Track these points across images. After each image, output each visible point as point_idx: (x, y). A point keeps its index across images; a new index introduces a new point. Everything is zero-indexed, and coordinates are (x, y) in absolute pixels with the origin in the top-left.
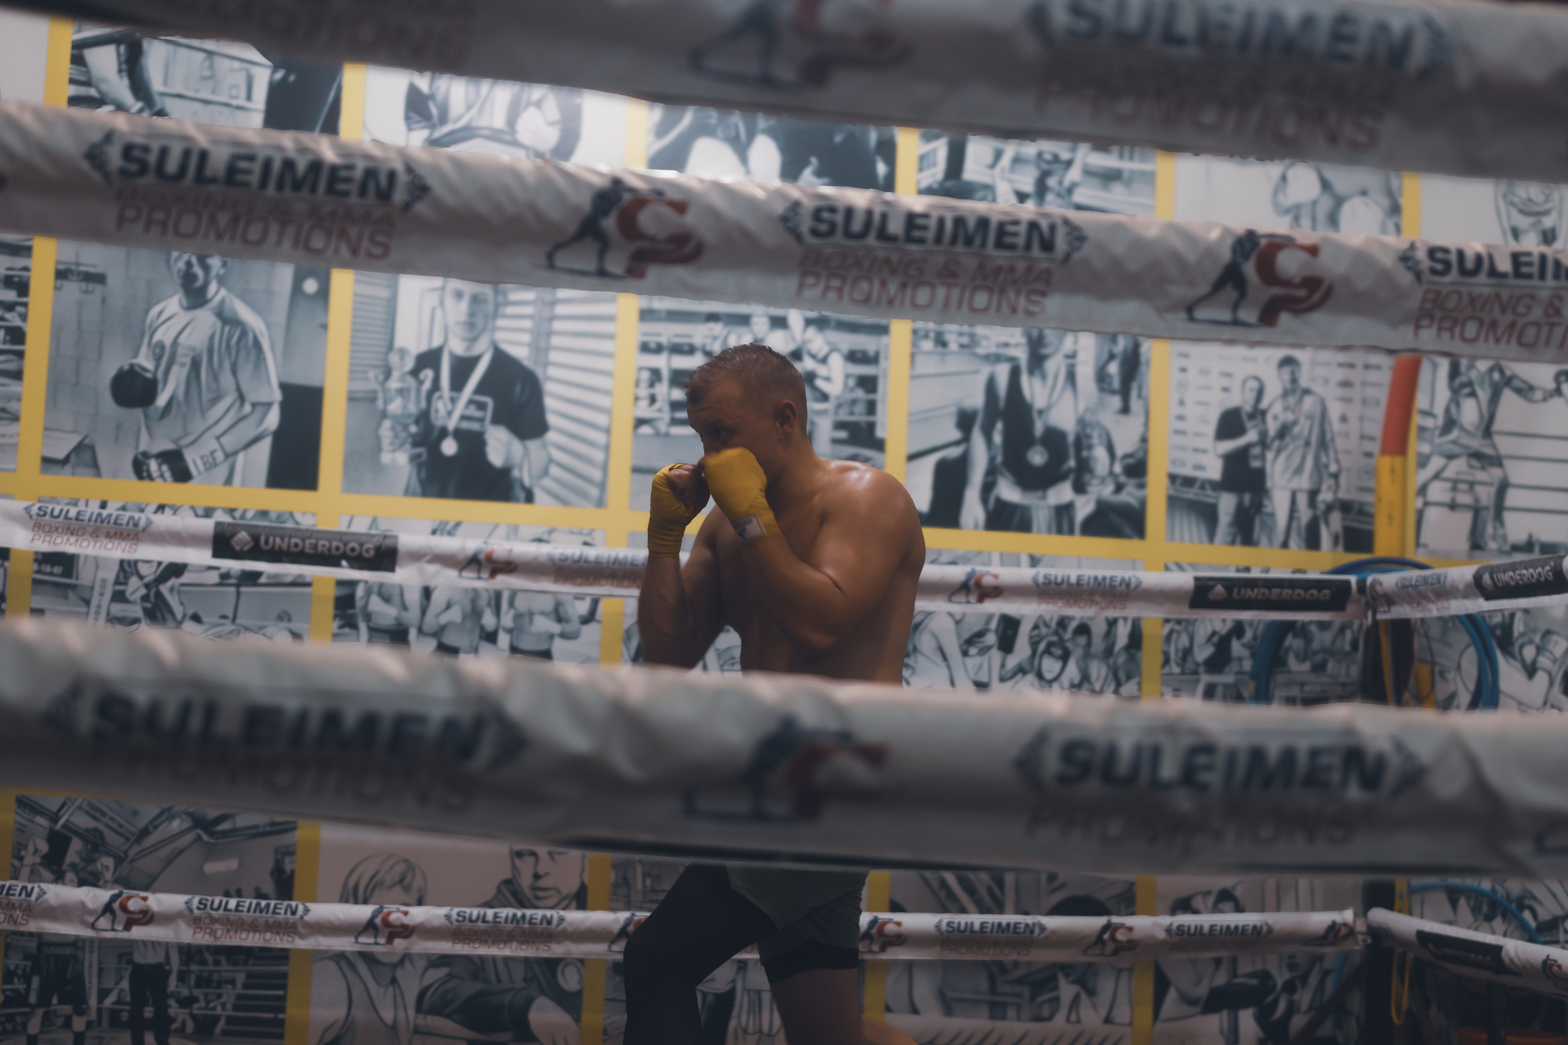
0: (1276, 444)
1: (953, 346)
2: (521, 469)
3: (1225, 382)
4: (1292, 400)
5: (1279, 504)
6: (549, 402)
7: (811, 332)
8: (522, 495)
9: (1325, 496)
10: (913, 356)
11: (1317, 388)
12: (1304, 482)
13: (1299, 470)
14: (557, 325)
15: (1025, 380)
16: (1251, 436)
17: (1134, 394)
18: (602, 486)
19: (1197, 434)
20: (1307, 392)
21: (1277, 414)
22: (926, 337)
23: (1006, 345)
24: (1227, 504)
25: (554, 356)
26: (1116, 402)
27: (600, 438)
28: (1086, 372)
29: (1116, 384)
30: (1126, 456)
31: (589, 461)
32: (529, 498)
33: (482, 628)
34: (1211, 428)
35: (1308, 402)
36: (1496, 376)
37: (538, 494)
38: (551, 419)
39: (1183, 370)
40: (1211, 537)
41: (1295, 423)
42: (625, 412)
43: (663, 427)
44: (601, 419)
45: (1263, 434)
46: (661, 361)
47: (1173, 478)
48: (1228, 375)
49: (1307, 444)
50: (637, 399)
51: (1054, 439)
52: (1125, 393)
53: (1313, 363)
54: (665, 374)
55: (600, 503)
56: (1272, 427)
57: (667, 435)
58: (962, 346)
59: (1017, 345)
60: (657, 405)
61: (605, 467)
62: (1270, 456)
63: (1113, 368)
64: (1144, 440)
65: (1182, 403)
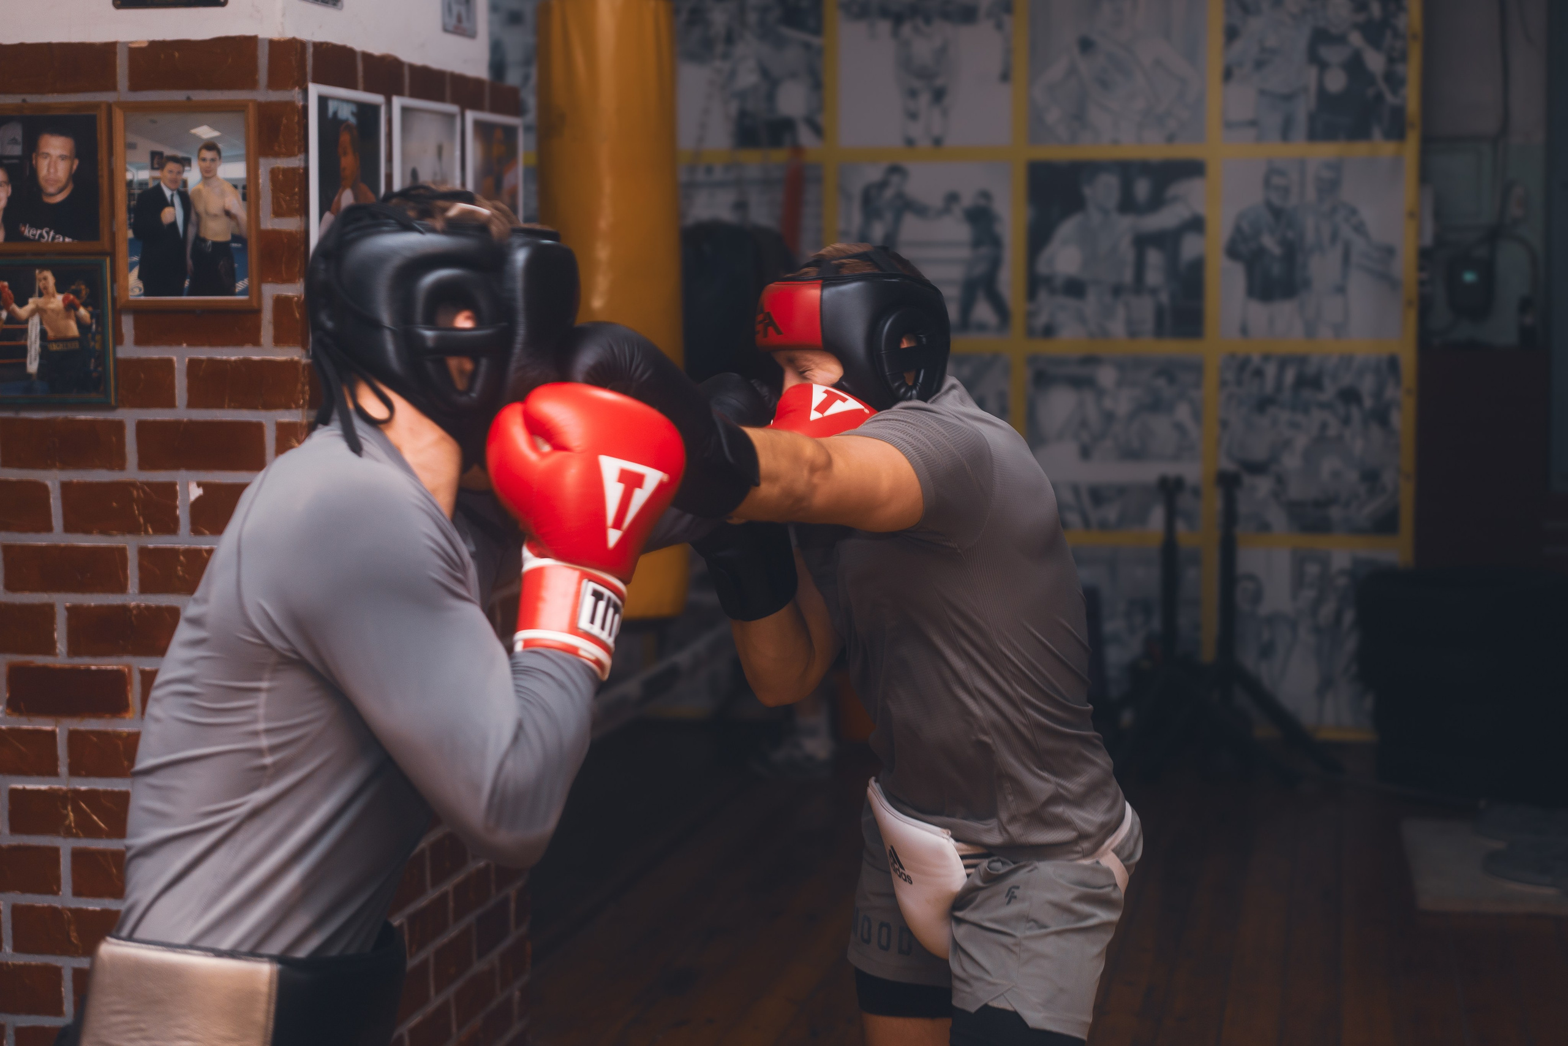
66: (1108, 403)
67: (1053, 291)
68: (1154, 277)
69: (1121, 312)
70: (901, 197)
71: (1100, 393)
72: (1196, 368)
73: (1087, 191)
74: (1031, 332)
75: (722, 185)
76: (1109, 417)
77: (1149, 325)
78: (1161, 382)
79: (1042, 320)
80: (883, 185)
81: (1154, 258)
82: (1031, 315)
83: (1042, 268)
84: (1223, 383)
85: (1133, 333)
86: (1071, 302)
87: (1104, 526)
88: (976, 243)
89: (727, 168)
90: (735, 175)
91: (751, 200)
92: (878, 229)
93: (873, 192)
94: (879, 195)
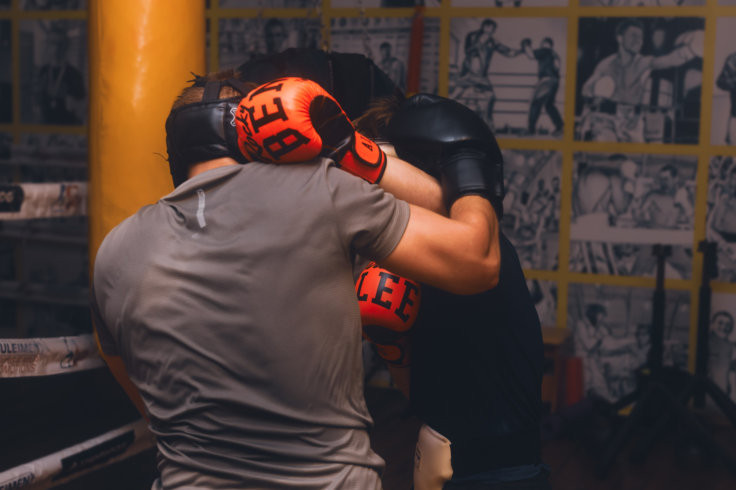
1: (236, 50)
4: (387, 63)
20: (394, 59)
22: (224, 46)
23: (258, 48)
35: (395, 64)
36: (490, 45)
53: (398, 45)
58: (239, 49)
66: (629, 187)
67: (593, 109)
68: (664, 101)
69: (641, 124)
70: (491, 40)
71: (625, 180)
72: (694, 165)
73: (620, 39)
74: (577, 137)
75: (374, 31)
76: (630, 197)
77: (661, 135)
78: (667, 174)
79: (586, 128)
80: (481, 32)
81: (665, 86)
82: (576, 124)
83: (586, 92)
84: (712, 177)
85: (648, 141)
86: (605, 116)
87: (623, 272)
88: (541, 75)
89: (378, 21)
90: (383, 25)
91: (393, 42)
92: (476, 64)
93: (473, 38)
94: (477, 40)
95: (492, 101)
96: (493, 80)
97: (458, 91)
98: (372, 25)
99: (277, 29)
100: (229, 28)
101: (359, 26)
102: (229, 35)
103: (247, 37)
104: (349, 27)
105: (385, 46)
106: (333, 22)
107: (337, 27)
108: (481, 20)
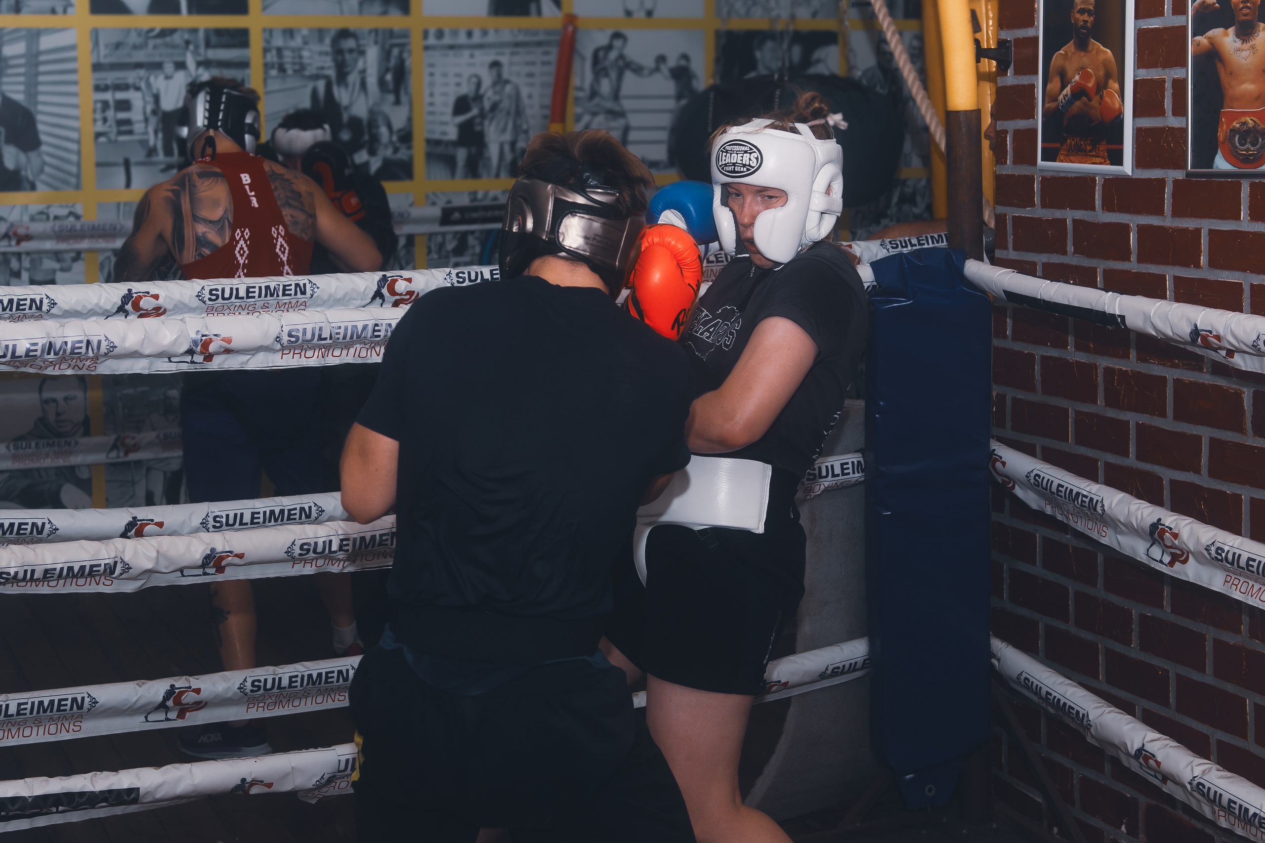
0: (490, 116)
1: (290, 72)
2: (26, 170)
3: (457, 80)
4: (498, 88)
5: (493, 151)
6: (41, 127)
7: (201, 70)
8: (28, 186)
9: (521, 144)
10: (265, 81)
11: (513, 79)
12: (508, 137)
13: (504, 130)
14: (41, 78)
15: (335, 90)
16: (475, 112)
17: (402, 93)
18: (78, 176)
19: (443, 114)
20: (507, 82)
21: (489, 96)
22: (273, 67)
23: (322, 68)
24: (461, 154)
25: (41, 98)
26: (391, 98)
27: (74, 146)
28: (372, 80)
29: (391, 86)
30: (400, 130)
31: (67, 161)
32: (33, 187)
33: (11, 270)
34: (449, 109)
35: (508, 89)
36: (621, 63)
37: (39, 185)
38: (43, 138)
39: (432, 75)
40: (453, 174)
41: (500, 101)
42: (89, 129)
43: (113, 136)
44: (74, 135)
45: (482, 110)
46: (108, 96)
47: (429, 141)
48: (458, 75)
49: (508, 113)
50: (95, 120)
51: (355, 123)
52: (397, 92)
53: (511, 64)
54: (112, 103)
55: (78, 187)
56: (487, 105)
57: (116, 142)
58: (295, 71)
59: (329, 68)
60: (109, 123)
61: (79, 165)
62: (486, 123)
63: (389, 77)
64: (410, 119)
65: (432, 95)
70: (621, 57)
73: (758, 55)
80: (609, 48)
88: (679, 96)
89: (485, 33)
90: (491, 38)
91: (504, 60)
92: (605, 86)
93: (601, 54)
94: (606, 57)
95: (626, 130)
96: (627, 104)
97: (586, 118)
98: (477, 38)
99: (350, 43)
100: (278, 41)
101: (462, 39)
102: (279, 51)
103: (305, 54)
104: (447, 40)
105: (495, 65)
106: (426, 34)
107: (432, 41)
108: (609, 32)
